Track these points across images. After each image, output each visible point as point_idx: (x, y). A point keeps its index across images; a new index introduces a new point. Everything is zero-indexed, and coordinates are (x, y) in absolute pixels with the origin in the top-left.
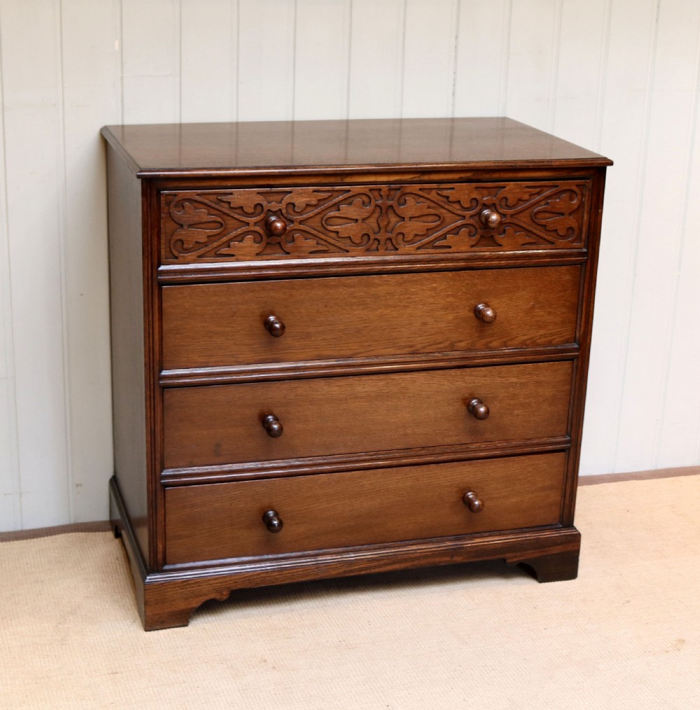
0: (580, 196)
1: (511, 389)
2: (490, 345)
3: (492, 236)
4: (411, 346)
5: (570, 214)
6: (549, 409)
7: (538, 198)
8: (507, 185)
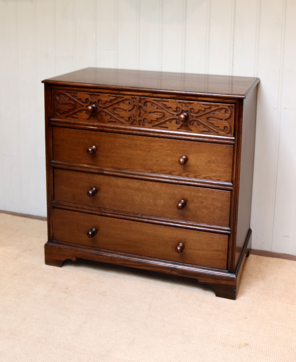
0: (230, 112)
1: (200, 199)
2: (189, 176)
3: (187, 125)
4: (152, 170)
5: (225, 120)
6: (219, 212)
7: (209, 111)
8: (194, 103)
